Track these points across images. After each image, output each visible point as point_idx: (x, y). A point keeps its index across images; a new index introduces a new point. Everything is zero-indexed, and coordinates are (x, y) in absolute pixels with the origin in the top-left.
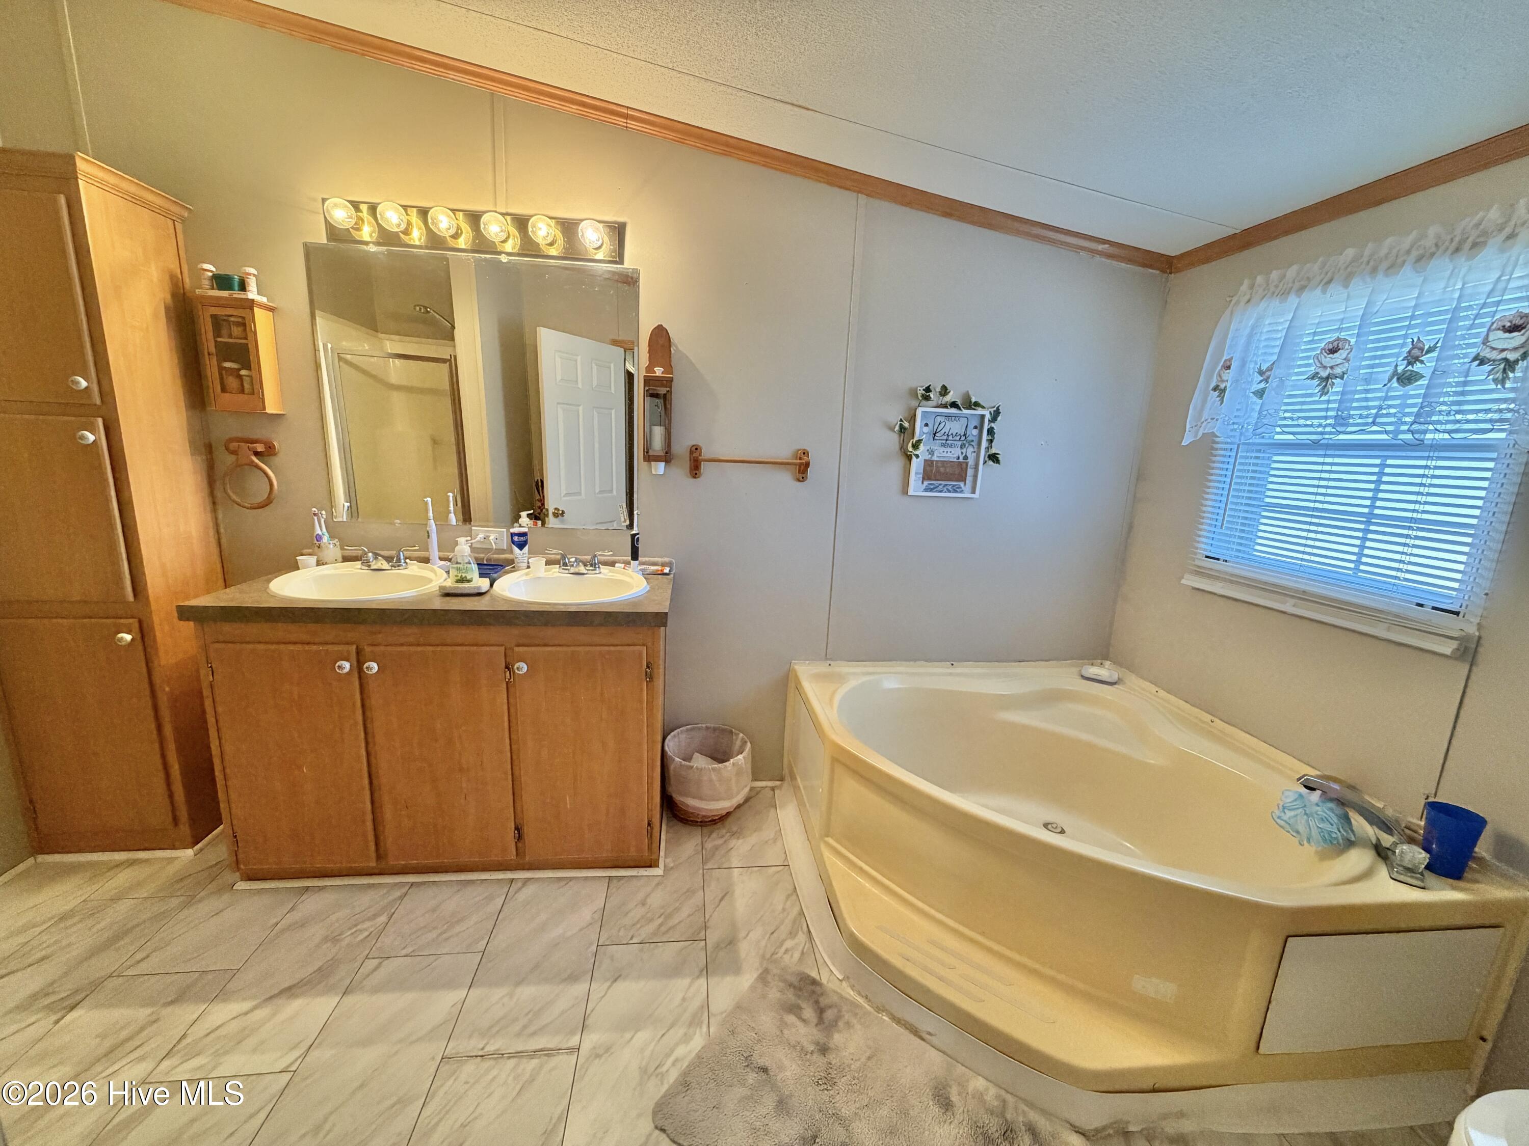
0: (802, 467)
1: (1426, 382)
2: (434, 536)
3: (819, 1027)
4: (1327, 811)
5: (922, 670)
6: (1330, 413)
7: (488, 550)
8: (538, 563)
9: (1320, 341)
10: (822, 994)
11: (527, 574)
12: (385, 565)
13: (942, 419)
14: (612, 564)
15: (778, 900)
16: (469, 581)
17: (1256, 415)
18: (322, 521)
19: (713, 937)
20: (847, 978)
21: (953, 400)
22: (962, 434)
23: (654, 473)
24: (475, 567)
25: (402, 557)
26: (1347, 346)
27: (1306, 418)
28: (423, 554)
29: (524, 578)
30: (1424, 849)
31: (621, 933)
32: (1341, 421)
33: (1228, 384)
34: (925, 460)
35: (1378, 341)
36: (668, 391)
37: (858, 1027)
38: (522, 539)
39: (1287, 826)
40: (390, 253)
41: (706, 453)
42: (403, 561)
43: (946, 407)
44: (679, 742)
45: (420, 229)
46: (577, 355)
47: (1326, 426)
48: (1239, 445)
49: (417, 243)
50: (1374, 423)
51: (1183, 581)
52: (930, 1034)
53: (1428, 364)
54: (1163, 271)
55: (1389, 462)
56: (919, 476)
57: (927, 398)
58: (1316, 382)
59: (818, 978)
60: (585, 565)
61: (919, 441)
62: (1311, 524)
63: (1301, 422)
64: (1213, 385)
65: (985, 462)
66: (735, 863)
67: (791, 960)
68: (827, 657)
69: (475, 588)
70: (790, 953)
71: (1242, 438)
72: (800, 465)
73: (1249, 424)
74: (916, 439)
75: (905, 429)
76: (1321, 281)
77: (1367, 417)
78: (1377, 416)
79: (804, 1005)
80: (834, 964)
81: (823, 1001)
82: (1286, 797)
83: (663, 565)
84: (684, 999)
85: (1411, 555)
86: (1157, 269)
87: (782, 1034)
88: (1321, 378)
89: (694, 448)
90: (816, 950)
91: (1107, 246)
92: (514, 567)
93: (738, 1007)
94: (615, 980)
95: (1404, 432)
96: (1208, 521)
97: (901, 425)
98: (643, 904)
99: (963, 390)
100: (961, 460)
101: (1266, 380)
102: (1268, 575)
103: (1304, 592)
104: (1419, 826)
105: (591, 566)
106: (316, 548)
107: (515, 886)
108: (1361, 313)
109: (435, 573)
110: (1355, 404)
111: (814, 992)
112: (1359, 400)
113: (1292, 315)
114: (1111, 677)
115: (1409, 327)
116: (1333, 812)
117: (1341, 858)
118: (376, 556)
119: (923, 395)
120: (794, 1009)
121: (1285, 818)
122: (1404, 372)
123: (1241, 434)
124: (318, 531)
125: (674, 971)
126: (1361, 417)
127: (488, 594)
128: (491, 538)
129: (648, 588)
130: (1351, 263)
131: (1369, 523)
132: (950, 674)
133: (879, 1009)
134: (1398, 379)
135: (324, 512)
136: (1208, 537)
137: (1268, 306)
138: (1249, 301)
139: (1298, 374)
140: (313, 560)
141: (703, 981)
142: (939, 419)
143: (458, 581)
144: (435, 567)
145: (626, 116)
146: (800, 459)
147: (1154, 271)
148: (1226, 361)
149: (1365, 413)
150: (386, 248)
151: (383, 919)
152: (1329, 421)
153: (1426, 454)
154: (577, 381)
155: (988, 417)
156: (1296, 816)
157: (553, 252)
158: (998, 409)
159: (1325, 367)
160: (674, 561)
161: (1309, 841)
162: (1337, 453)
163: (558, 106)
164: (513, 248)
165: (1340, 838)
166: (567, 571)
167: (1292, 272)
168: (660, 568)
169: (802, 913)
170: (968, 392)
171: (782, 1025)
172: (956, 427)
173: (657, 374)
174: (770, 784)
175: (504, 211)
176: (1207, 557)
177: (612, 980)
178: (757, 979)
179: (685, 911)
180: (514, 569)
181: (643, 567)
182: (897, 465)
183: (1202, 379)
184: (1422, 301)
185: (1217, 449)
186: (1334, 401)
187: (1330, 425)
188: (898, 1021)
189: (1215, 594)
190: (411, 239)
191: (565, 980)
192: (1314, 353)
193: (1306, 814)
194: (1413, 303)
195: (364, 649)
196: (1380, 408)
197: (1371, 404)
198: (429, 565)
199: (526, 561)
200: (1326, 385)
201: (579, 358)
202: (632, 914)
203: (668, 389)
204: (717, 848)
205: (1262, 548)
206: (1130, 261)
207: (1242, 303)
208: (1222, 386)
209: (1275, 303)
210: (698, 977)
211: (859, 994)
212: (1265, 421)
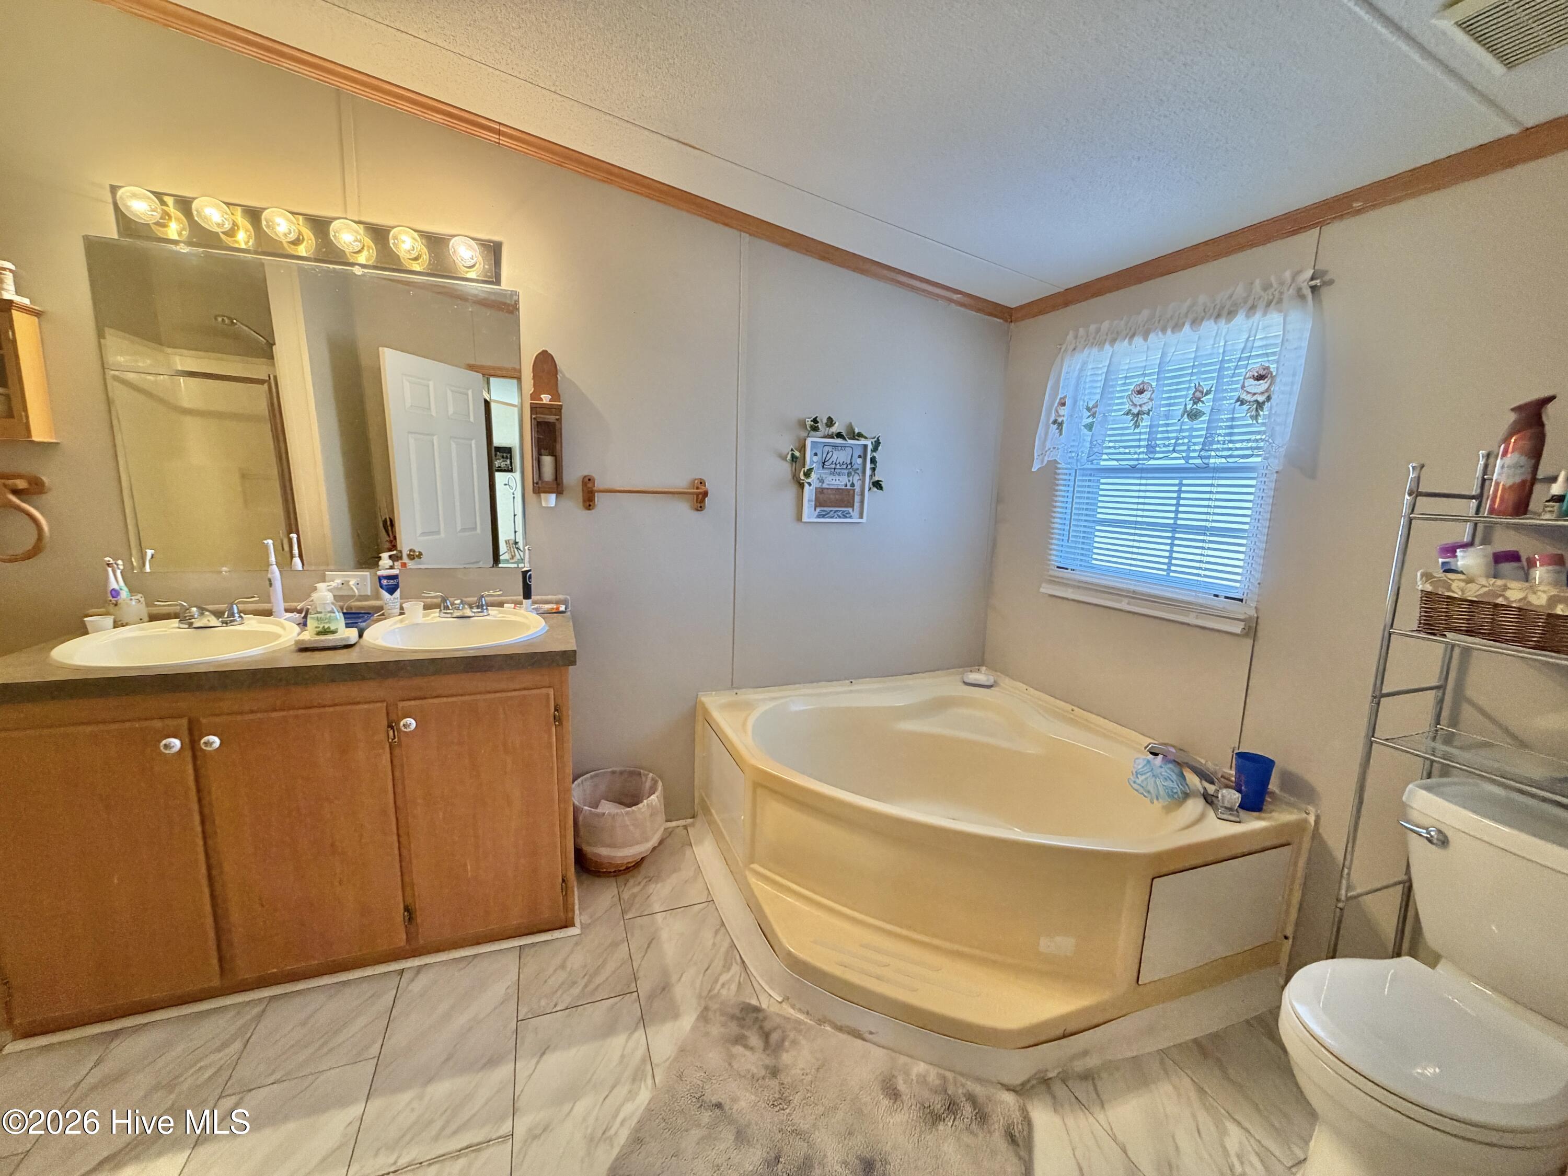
0: (700, 496)
1: (1207, 418)
2: (278, 584)
3: (768, 1052)
4: (1168, 771)
5: (824, 691)
6: (1142, 443)
7: (351, 597)
8: (415, 609)
9: (1130, 384)
10: (765, 1018)
11: (401, 621)
12: (214, 621)
13: (830, 449)
14: (501, 605)
15: (707, 936)
16: (334, 632)
17: (1088, 445)
18: (118, 573)
19: (645, 987)
20: (786, 999)
21: (838, 431)
22: (849, 462)
23: (544, 504)
24: (340, 616)
25: (236, 611)
26: (1150, 389)
27: (1125, 447)
28: (266, 606)
29: (399, 625)
30: (1238, 791)
31: (543, 1003)
32: (1151, 449)
33: (1065, 419)
34: (816, 488)
35: (1172, 384)
36: (557, 420)
37: (803, 1042)
38: (392, 582)
39: (1141, 790)
40: (208, 256)
41: (599, 485)
42: (237, 615)
43: (833, 438)
44: (585, 791)
45: (247, 231)
46: (429, 380)
47: (1140, 453)
48: (1076, 470)
49: (243, 246)
50: (1174, 451)
51: (1042, 590)
52: (871, 1033)
53: (1207, 404)
54: (1006, 321)
55: (1185, 482)
56: (811, 503)
57: (815, 429)
58: (1130, 417)
59: (758, 1004)
60: (471, 608)
61: (810, 470)
62: (1135, 534)
63: (1122, 450)
64: (1051, 420)
65: (870, 489)
66: (657, 907)
67: (729, 993)
68: (733, 686)
69: (342, 639)
70: (727, 987)
71: (1079, 464)
72: (698, 494)
73: (1083, 452)
74: (807, 468)
75: (797, 458)
76: (1127, 334)
77: (1168, 445)
78: (1176, 445)
79: (747, 1033)
80: (771, 988)
81: (768, 1025)
82: (1139, 764)
83: (558, 602)
84: (623, 1056)
85: (1208, 556)
86: (1002, 319)
87: (732, 1067)
88: (1133, 414)
89: (586, 480)
90: (752, 979)
91: (959, 296)
92: (383, 615)
93: (682, 1050)
94: (544, 1053)
95: (1194, 458)
96: (1057, 536)
97: (793, 455)
98: (563, 966)
99: (847, 420)
100: (849, 487)
101: (1093, 415)
102: (1106, 580)
103: (1134, 592)
104: (1230, 774)
105: (478, 607)
106: (112, 606)
107: (406, 976)
108: (1158, 361)
109: (283, 628)
110: (1159, 436)
111: (756, 1019)
112: (1162, 432)
113: (1108, 362)
114: (988, 680)
115: (1192, 374)
116: (1173, 772)
117: (1181, 809)
118: (202, 610)
119: (811, 426)
120: (739, 1040)
121: (1139, 781)
122: (1192, 410)
123: (1077, 460)
124: (113, 585)
125: (609, 1029)
126: (1165, 446)
127: (357, 645)
128: (351, 583)
129: (547, 628)
130: (1147, 322)
131: (1174, 531)
132: (851, 691)
133: (821, 1021)
134: (1188, 415)
135: (120, 562)
136: (1058, 551)
137: (1089, 354)
138: (1074, 349)
139: (1116, 411)
140: (109, 620)
141: (641, 1031)
142: (826, 449)
143: (319, 633)
144: (282, 620)
145: (499, 132)
146: (697, 488)
147: (998, 320)
148: (1061, 399)
149: (1167, 442)
150: (201, 250)
151: (237, 1045)
152: (1142, 450)
153: (1211, 475)
154: (429, 409)
155: (870, 447)
156: (1146, 779)
157: (416, 267)
158: (878, 438)
159: (1136, 405)
160: (568, 597)
161: (1157, 799)
162: (1149, 475)
163: (420, 113)
164: (367, 260)
165: (1179, 793)
166: (449, 615)
167: (1105, 325)
168: (555, 606)
169: (733, 946)
170: (851, 423)
171: (731, 1057)
172: (841, 456)
173: (544, 402)
174: (681, 823)
175: (357, 219)
176: (1058, 567)
177: (539, 1054)
178: (698, 1019)
179: (611, 966)
180: (383, 617)
181: (536, 606)
182: (790, 493)
183: (1043, 414)
184: (1199, 354)
185: (1059, 474)
186: (1145, 433)
187: (1143, 453)
188: (840, 1029)
189: (1067, 599)
190: (236, 242)
191: (484, 1066)
192: (1127, 394)
193: (1153, 776)
194: (1193, 356)
195: (198, 721)
196: (1177, 438)
197: (1170, 435)
198: (271, 618)
199: (398, 606)
200: (1137, 420)
201: (431, 384)
202: (550, 982)
203: (557, 417)
204: (634, 896)
205: (1098, 560)
206: (979, 310)
207: (1069, 352)
208: (1060, 420)
209: (1095, 350)
210: (636, 1029)
211: (800, 1010)
212: (1095, 450)
